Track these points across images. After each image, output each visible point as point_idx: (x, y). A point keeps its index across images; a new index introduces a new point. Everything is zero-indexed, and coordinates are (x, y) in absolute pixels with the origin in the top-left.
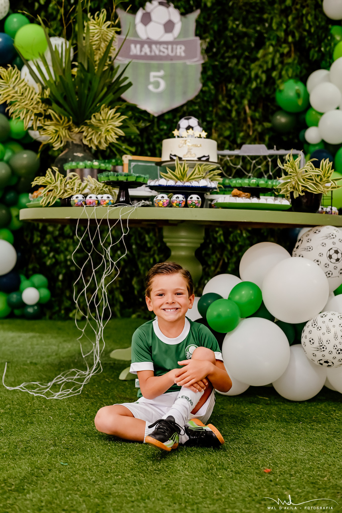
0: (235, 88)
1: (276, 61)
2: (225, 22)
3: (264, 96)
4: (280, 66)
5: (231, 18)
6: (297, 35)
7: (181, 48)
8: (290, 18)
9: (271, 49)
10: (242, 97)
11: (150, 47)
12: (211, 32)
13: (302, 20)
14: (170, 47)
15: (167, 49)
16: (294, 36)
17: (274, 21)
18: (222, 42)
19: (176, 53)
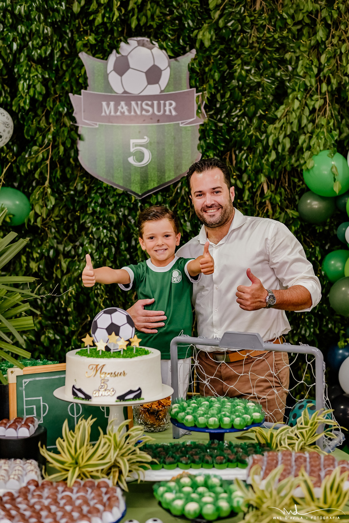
0: (246, 159)
1: (304, 121)
2: (231, 66)
3: (288, 168)
4: (310, 126)
5: (239, 61)
6: (334, 81)
7: (171, 104)
8: (323, 58)
9: (297, 104)
10: (258, 171)
11: (129, 105)
12: (211, 82)
13: (341, 60)
14: (155, 103)
15: (152, 106)
16: (329, 83)
17: (300, 62)
18: (228, 95)
19: (165, 111)
